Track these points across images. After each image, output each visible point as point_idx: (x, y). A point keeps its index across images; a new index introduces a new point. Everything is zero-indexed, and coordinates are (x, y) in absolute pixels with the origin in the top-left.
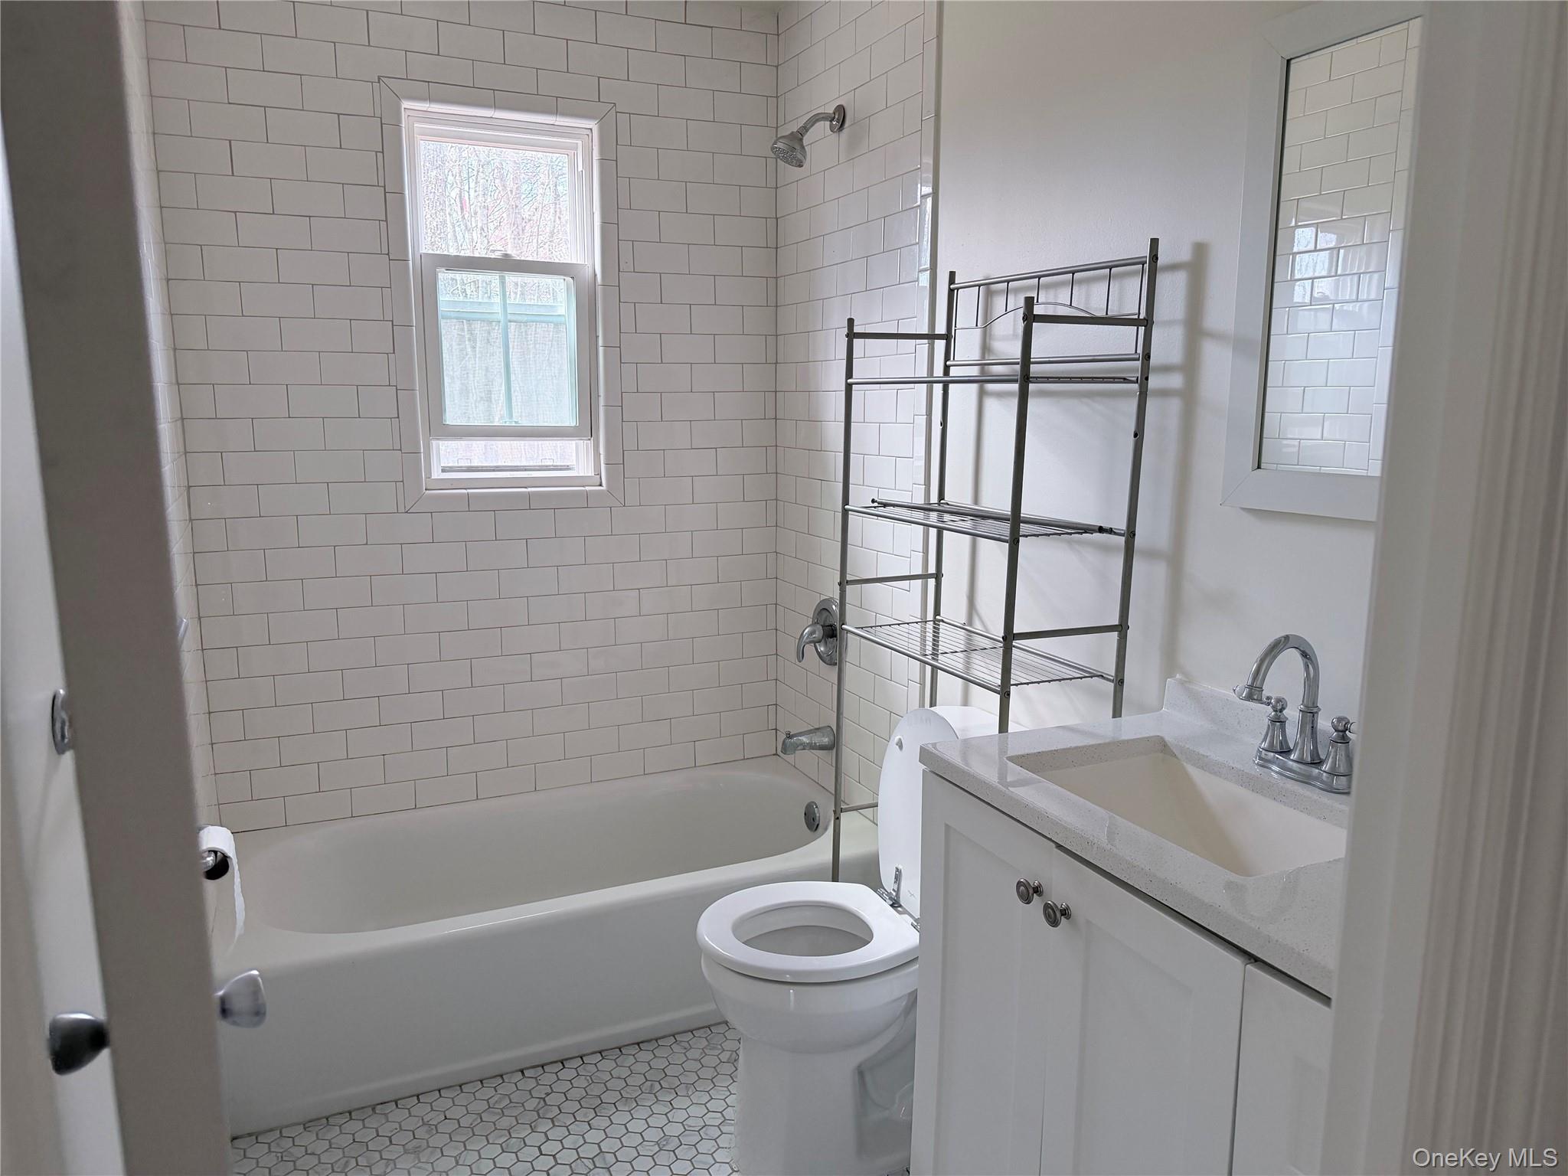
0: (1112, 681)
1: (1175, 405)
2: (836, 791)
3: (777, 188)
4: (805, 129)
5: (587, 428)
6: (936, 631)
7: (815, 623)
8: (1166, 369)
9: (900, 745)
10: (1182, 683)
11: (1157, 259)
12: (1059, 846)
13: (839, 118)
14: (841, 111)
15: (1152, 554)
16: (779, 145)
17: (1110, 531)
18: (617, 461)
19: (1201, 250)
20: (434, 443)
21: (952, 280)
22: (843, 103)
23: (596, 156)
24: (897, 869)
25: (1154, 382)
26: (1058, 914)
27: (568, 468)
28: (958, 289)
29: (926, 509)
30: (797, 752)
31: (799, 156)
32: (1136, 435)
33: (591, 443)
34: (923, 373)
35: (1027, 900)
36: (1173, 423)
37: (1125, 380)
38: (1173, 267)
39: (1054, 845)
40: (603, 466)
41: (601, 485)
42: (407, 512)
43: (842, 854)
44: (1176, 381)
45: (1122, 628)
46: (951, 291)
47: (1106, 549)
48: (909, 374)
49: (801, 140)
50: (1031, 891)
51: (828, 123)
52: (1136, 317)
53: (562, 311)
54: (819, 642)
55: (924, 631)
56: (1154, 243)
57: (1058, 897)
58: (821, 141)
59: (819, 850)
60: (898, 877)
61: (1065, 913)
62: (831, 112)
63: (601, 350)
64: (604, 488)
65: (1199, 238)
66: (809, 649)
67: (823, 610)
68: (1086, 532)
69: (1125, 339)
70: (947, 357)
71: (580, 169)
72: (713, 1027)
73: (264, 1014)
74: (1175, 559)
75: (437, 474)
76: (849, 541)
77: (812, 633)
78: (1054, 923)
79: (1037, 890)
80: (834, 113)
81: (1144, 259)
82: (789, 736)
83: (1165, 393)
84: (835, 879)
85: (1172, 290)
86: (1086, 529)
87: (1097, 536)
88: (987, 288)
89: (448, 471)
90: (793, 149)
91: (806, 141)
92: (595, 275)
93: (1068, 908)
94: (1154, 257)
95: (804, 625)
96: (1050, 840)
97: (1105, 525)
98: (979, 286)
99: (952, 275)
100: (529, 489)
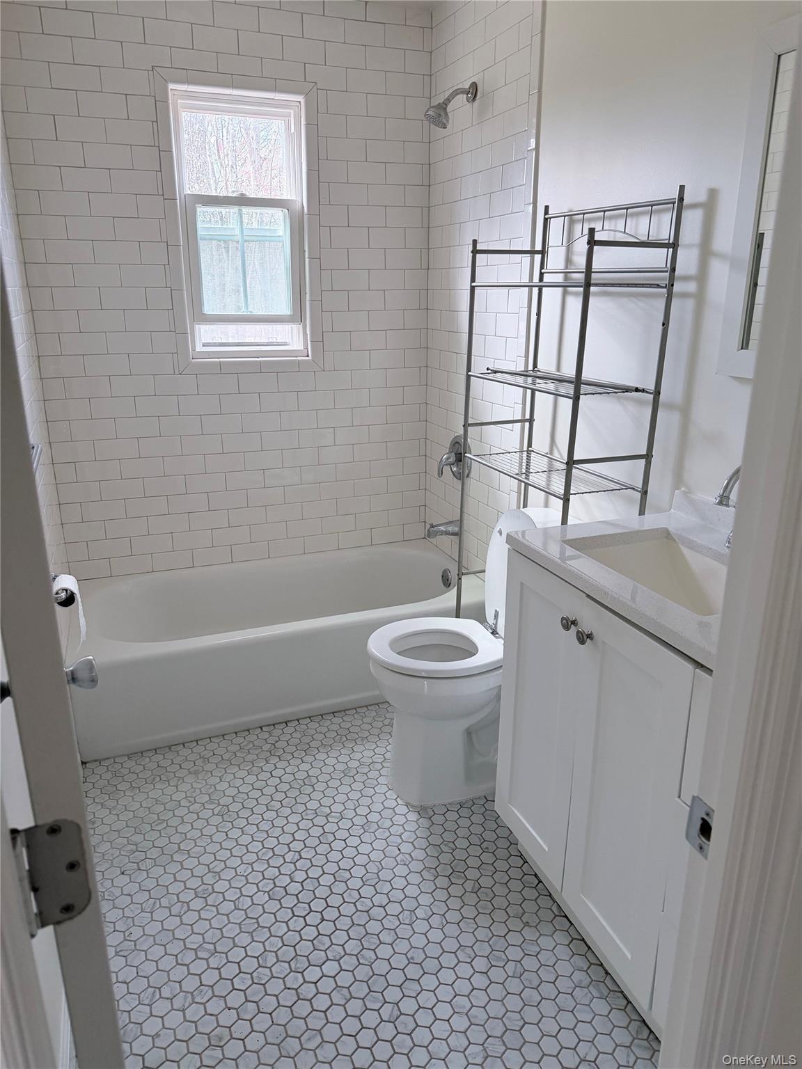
0: (640, 492)
1: (690, 304)
2: (459, 560)
3: (430, 142)
4: (448, 100)
5: (298, 316)
6: (529, 458)
7: (450, 452)
8: (686, 278)
9: (500, 532)
10: (685, 493)
11: (683, 200)
12: (588, 596)
13: (473, 92)
14: (474, 85)
15: (670, 407)
16: (430, 113)
17: (643, 391)
18: (318, 339)
19: (713, 194)
20: (197, 327)
21: (546, 212)
22: (476, 81)
23: (303, 122)
24: (496, 611)
25: (677, 287)
26: (585, 637)
27: (285, 344)
28: (550, 218)
29: (525, 375)
30: (438, 537)
31: (444, 121)
32: (663, 325)
33: (301, 326)
34: (526, 279)
35: (567, 628)
36: (689, 318)
37: (658, 286)
38: (694, 206)
39: (585, 595)
40: (309, 342)
41: (308, 356)
42: (180, 374)
43: (463, 602)
44: (691, 287)
45: (648, 457)
46: (546, 220)
47: (641, 403)
48: (516, 280)
49: (445, 109)
50: (570, 623)
51: (465, 96)
52: (667, 242)
53: (281, 233)
54: (453, 464)
55: (521, 458)
56: (682, 188)
57: (586, 627)
58: (460, 108)
59: (449, 599)
60: (496, 616)
61: (590, 636)
62: (468, 87)
63: (307, 260)
64: (310, 358)
65: (713, 185)
66: (446, 469)
67: (455, 443)
68: (627, 392)
69: (659, 257)
70: (542, 267)
71: (293, 131)
72: (379, 704)
73: (97, 681)
74: (685, 410)
75: (199, 348)
76: (471, 395)
77: (447, 459)
78: (582, 642)
79: (574, 623)
80: (469, 88)
81: (674, 200)
82: (432, 526)
83: (684, 295)
84: (458, 616)
85: (693, 221)
86: (627, 390)
87: (634, 394)
88: (571, 218)
89: (207, 346)
90: (439, 115)
91: (449, 109)
92: (303, 207)
93: (591, 634)
94: (681, 199)
95: (443, 453)
96: (583, 592)
97: (640, 386)
98: (565, 216)
99: (547, 208)
100: (260, 359)
